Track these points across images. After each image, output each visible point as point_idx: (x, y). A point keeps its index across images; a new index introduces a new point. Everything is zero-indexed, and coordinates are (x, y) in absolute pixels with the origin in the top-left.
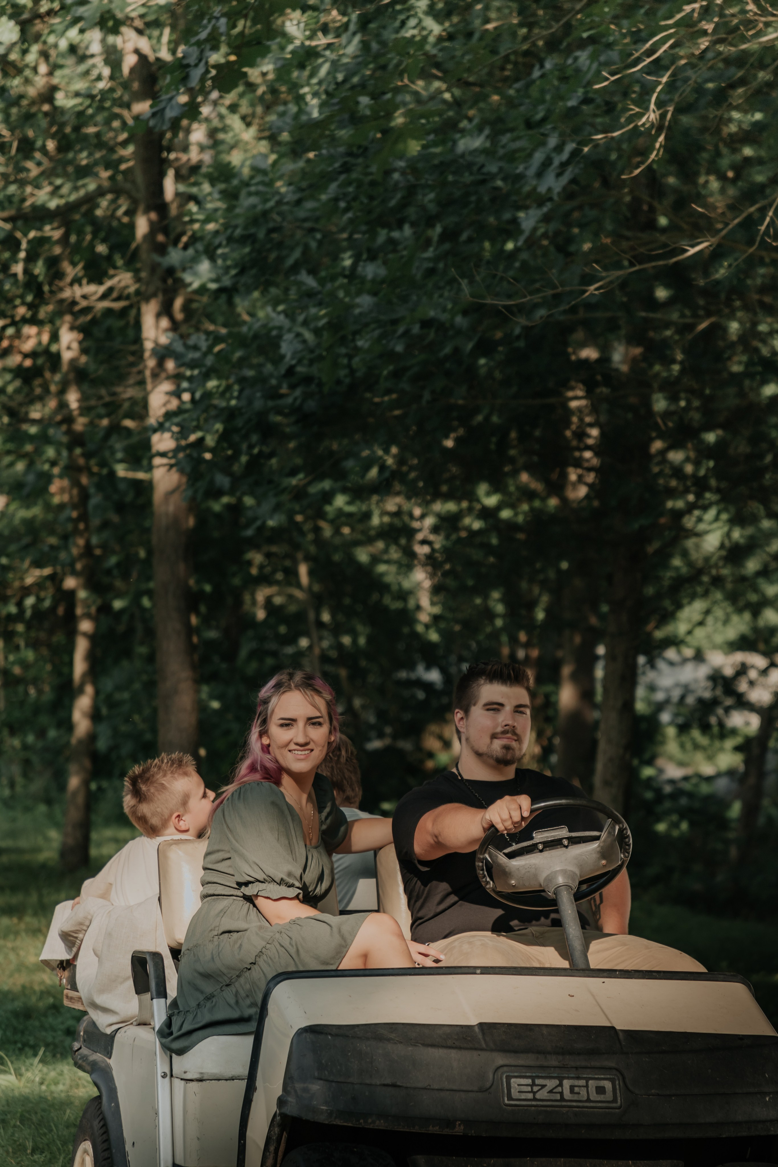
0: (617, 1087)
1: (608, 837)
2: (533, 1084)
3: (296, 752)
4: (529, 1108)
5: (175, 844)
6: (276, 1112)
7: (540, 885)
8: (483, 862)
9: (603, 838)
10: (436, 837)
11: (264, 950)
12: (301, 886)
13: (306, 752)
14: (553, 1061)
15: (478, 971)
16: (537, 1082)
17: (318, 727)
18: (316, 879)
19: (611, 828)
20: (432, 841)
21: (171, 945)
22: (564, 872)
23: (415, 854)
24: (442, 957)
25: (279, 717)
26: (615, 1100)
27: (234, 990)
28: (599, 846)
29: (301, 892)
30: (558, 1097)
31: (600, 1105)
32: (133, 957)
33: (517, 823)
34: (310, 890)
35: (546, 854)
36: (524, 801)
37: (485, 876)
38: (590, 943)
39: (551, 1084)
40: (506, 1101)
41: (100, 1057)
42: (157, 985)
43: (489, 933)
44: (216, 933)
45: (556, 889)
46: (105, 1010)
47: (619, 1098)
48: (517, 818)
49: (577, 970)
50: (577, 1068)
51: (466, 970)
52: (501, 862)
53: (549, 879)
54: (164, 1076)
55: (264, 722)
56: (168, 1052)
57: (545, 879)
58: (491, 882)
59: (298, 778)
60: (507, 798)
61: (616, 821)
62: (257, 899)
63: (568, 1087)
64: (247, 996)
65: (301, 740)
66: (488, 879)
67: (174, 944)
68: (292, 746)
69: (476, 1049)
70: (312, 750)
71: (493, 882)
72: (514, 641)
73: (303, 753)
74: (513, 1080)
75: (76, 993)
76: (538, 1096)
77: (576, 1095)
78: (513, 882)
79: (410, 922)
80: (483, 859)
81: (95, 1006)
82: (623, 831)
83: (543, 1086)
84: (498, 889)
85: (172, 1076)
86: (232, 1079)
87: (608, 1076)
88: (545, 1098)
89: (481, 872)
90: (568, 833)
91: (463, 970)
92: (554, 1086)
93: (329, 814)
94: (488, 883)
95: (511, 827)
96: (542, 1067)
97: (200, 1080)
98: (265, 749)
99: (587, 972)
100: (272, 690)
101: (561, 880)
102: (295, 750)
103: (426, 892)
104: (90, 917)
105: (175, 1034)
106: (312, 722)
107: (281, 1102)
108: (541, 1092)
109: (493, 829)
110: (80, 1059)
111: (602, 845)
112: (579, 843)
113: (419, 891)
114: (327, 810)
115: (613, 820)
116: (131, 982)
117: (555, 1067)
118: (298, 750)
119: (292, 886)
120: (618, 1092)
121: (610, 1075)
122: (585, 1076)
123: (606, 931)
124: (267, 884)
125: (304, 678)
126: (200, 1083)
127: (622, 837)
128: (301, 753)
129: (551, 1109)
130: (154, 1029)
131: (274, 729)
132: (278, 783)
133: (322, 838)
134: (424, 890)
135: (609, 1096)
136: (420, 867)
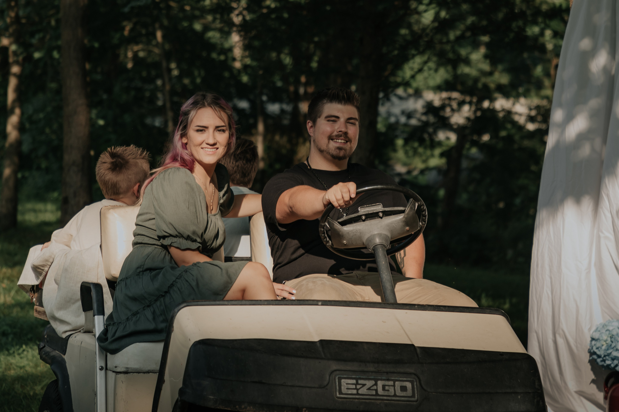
0: (415, 386)
1: (410, 211)
2: (357, 384)
3: (207, 149)
4: (354, 400)
5: (112, 208)
6: (178, 399)
7: (364, 244)
8: (324, 228)
9: (407, 212)
10: (291, 208)
11: (174, 283)
12: (201, 242)
13: (214, 150)
14: (371, 367)
15: (320, 303)
16: (360, 382)
17: (222, 132)
18: (213, 237)
19: (413, 205)
20: (288, 211)
21: (108, 278)
22: (380, 235)
23: (277, 219)
24: (294, 292)
25: (196, 125)
26: (413, 396)
27: (152, 310)
28: (404, 217)
29: (201, 245)
30: (374, 392)
31: (403, 399)
32: (81, 286)
33: (347, 201)
34: (208, 244)
35: (368, 222)
36: (352, 187)
37: (325, 237)
38: (396, 284)
39: (369, 383)
40: (338, 395)
41: (58, 353)
42: (98, 306)
43: (326, 275)
44: (141, 270)
45: (374, 247)
46: (62, 322)
47: (416, 395)
48: (347, 198)
49: (388, 304)
50: (387, 373)
51: (311, 302)
52: (336, 228)
53: (370, 240)
54: (101, 369)
55: (185, 128)
56: (105, 352)
57: (367, 240)
58: (330, 242)
59: (206, 167)
60: (341, 184)
61: (416, 200)
62: (170, 248)
63: (381, 386)
64: (161, 314)
65: (211, 142)
66: (328, 239)
67: (109, 277)
68: (204, 145)
69: (317, 358)
70: (217, 148)
71: (331, 241)
72: (298, 83)
73: (212, 150)
74: (343, 380)
75: (42, 309)
76: (360, 392)
77: (386, 392)
78: (345, 242)
79: (273, 266)
80: (324, 226)
81: (55, 319)
82: (421, 207)
83: (364, 385)
84: (335, 247)
85: (106, 369)
86: (148, 372)
87: (409, 379)
88: (365, 393)
89: (323, 235)
90: (383, 208)
91: (309, 302)
92: (371, 385)
93: (226, 193)
94: (328, 242)
95: (343, 204)
96: (363, 372)
97: (126, 373)
98: (184, 146)
99: (395, 305)
100: (191, 106)
101: (378, 241)
102: (206, 148)
103: (283, 245)
104: (53, 256)
105: (109, 340)
106: (218, 129)
107: (181, 392)
108: (362, 389)
109: (330, 205)
110: (44, 354)
111: (406, 216)
112: (390, 215)
113: (279, 244)
114: (225, 189)
115: (413, 199)
116: (80, 303)
117: (372, 372)
118: (208, 148)
119: (195, 241)
120: (416, 390)
121: (410, 378)
122: (393, 378)
123: (408, 276)
124: (178, 238)
125: (214, 98)
126: (126, 375)
127: (419, 212)
128: (210, 150)
129: (369, 401)
130: (95, 336)
131: (192, 133)
132: (191, 170)
133: (220, 209)
134: (282, 244)
135: (409, 392)
136: (280, 228)
